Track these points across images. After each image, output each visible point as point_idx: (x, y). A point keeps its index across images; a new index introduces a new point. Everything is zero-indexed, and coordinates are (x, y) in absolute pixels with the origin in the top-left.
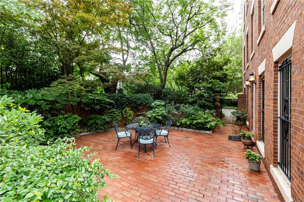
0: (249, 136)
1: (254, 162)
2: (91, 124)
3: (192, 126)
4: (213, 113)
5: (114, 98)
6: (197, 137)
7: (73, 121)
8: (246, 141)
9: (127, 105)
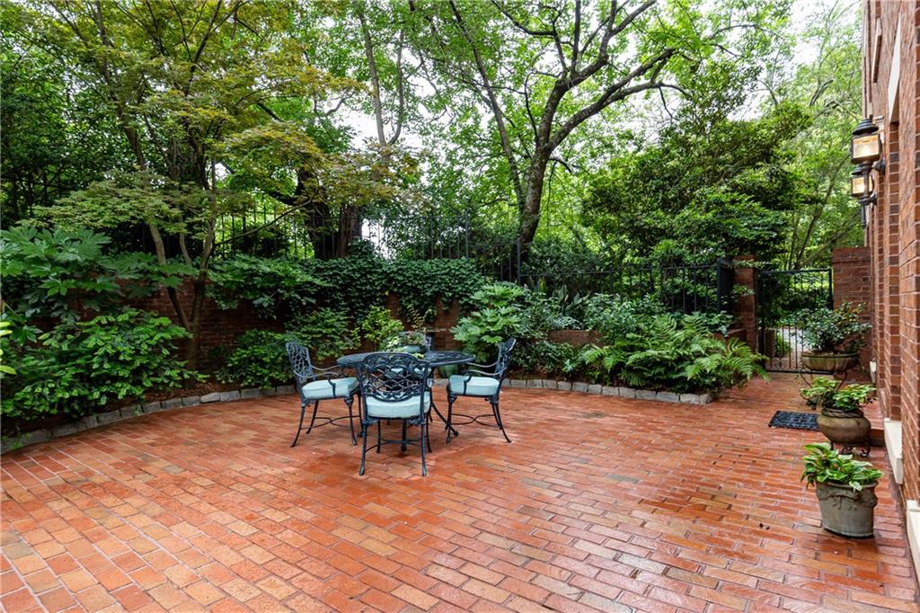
0: (851, 400)
1: (842, 497)
2: (239, 361)
3: (623, 376)
4: (717, 326)
5: (336, 274)
6: (639, 415)
7: (151, 338)
8: (837, 420)
9: (385, 303)
